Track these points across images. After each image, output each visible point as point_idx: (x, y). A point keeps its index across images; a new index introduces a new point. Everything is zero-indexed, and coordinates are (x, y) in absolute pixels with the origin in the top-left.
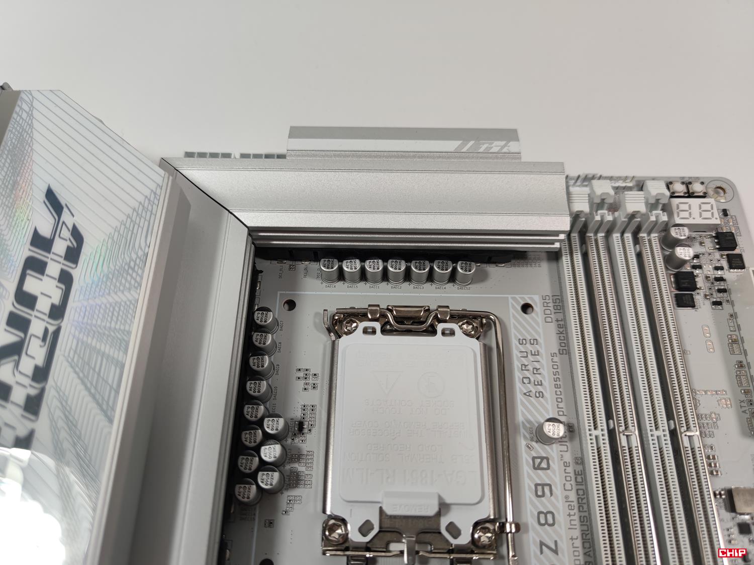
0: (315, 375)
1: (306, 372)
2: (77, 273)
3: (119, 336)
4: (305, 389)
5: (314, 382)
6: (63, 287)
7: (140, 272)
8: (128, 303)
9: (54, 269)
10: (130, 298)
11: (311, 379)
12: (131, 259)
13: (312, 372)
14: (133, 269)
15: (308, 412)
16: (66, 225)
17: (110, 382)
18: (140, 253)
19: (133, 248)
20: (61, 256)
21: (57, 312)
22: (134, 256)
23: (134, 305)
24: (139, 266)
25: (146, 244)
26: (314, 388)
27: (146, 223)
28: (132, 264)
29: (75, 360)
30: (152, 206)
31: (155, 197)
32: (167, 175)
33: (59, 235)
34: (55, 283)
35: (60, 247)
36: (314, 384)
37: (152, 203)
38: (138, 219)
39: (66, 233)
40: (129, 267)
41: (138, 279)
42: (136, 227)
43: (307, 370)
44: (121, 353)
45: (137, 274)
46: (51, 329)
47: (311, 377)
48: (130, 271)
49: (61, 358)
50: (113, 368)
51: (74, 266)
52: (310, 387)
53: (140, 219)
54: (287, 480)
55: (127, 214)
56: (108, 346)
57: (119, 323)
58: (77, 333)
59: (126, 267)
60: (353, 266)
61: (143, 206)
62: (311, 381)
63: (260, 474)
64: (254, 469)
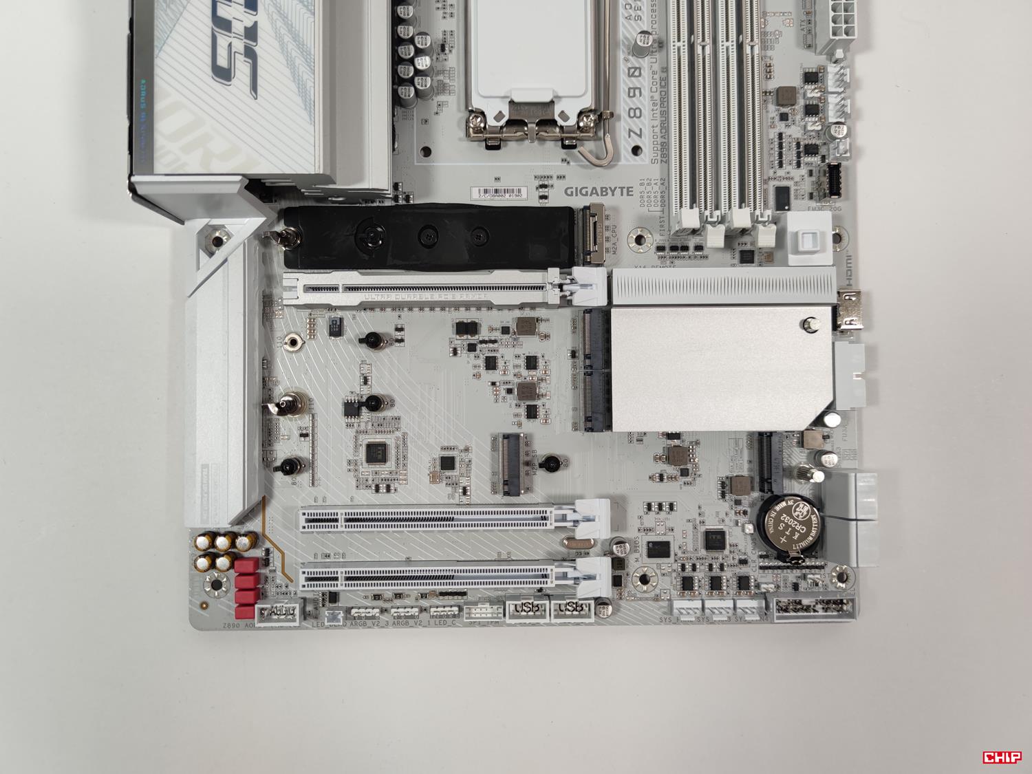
0: (452, 5)
4: (445, 18)
5: (452, 11)
11: (448, 9)
15: (448, 36)
26: (452, 17)
36: (452, 14)
47: (449, 7)
52: (448, 15)
54: (436, 90)
63: (416, 79)
64: (411, 75)
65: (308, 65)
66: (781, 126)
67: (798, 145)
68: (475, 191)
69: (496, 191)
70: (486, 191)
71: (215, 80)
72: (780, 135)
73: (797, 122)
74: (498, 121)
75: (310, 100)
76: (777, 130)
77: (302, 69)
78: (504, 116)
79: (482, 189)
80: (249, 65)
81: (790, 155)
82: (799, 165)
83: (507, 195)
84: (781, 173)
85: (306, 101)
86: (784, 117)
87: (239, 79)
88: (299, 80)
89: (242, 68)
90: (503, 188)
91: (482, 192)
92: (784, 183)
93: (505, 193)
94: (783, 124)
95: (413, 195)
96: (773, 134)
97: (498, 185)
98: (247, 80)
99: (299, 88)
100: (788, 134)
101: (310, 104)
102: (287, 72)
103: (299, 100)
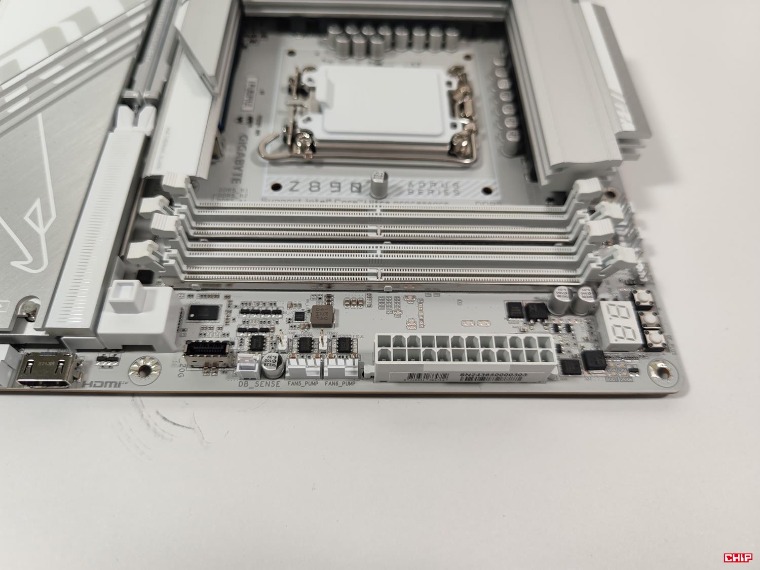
66: (290, 314)
67: (267, 330)
72: (278, 312)
73: (293, 331)
76: (285, 309)
81: (255, 321)
82: (240, 330)
84: (235, 312)
86: (300, 316)
92: (222, 315)
94: (292, 316)
96: (282, 305)
100: (280, 321)
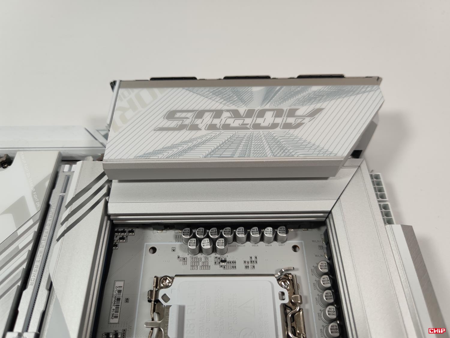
0: (254, 267)
1: (255, 262)
2: (278, 129)
3: (247, 153)
4: (245, 262)
5: (249, 267)
6: (270, 126)
7: (282, 155)
8: (265, 153)
9: (279, 120)
10: (267, 154)
11: (251, 265)
12: (289, 150)
13: (255, 265)
14: (284, 152)
15: (232, 265)
16: (303, 120)
17: (224, 153)
18: (293, 153)
19: (295, 149)
20: (286, 121)
21: (257, 126)
22: (291, 151)
23: (264, 156)
24: (286, 154)
25: (299, 155)
26: (246, 267)
27: (312, 153)
28: (286, 151)
29: (234, 138)
30: (322, 154)
31: (328, 154)
32: (344, 157)
33: (297, 119)
34: (271, 122)
35: (291, 120)
36: (248, 267)
37: (324, 153)
38: (313, 149)
39: (299, 121)
40: (285, 150)
41: (278, 155)
42: (309, 149)
43: (256, 262)
44: (238, 155)
45: (281, 154)
46: (248, 126)
47: (252, 265)
48: (282, 151)
49: (234, 133)
50: (231, 153)
51: (281, 128)
52: (246, 265)
53: (313, 150)
54: (195, 257)
55: (315, 144)
56: (241, 149)
57: (254, 151)
58: (247, 136)
59: (284, 149)
60: (325, 282)
61: (321, 150)
62: (250, 265)
63: (195, 239)
64: (197, 236)
65: (172, 155)
68: (121, 284)
69: (119, 299)
70: (120, 291)
71: (168, 111)
74: (162, 297)
75: (150, 156)
77: (170, 152)
78: (166, 302)
79: (122, 289)
80: (175, 126)
83: (114, 307)
85: (149, 154)
87: (167, 122)
88: (163, 150)
89: (173, 124)
90: (120, 304)
91: (120, 289)
93: (117, 306)
95: (125, 242)
97: (123, 300)
98: (166, 126)
99: (158, 150)
101: (148, 156)
102: (169, 145)
103: (151, 150)
